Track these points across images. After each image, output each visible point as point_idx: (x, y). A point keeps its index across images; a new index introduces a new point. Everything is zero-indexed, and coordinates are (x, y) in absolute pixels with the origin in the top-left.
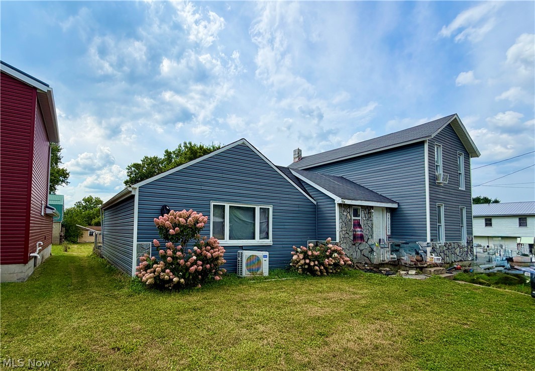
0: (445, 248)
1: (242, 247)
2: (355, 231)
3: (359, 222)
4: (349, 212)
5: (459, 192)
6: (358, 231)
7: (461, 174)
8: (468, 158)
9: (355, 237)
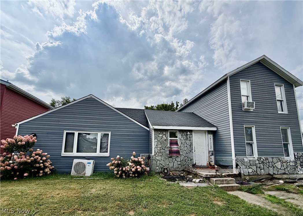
0: (257, 162)
1: (85, 157)
2: (171, 148)
3: (177, 141)
4: (165, 135)
5: (279, 115)
6: (175, 148)
7: (283, 101)
8: (292, 87)
9: (171, 152)
